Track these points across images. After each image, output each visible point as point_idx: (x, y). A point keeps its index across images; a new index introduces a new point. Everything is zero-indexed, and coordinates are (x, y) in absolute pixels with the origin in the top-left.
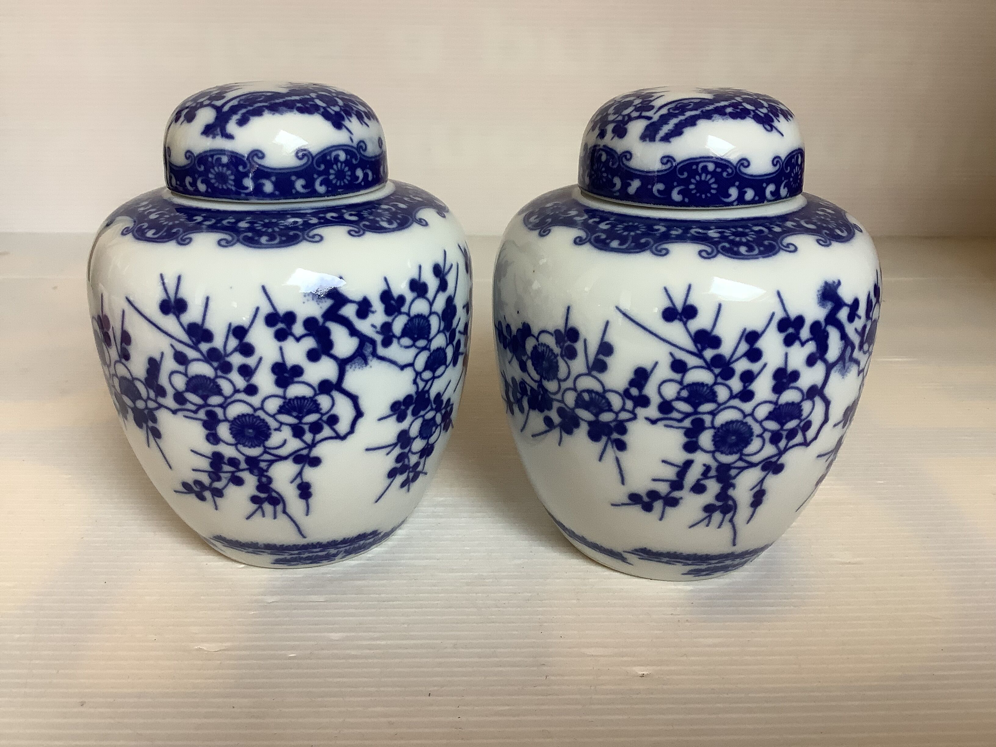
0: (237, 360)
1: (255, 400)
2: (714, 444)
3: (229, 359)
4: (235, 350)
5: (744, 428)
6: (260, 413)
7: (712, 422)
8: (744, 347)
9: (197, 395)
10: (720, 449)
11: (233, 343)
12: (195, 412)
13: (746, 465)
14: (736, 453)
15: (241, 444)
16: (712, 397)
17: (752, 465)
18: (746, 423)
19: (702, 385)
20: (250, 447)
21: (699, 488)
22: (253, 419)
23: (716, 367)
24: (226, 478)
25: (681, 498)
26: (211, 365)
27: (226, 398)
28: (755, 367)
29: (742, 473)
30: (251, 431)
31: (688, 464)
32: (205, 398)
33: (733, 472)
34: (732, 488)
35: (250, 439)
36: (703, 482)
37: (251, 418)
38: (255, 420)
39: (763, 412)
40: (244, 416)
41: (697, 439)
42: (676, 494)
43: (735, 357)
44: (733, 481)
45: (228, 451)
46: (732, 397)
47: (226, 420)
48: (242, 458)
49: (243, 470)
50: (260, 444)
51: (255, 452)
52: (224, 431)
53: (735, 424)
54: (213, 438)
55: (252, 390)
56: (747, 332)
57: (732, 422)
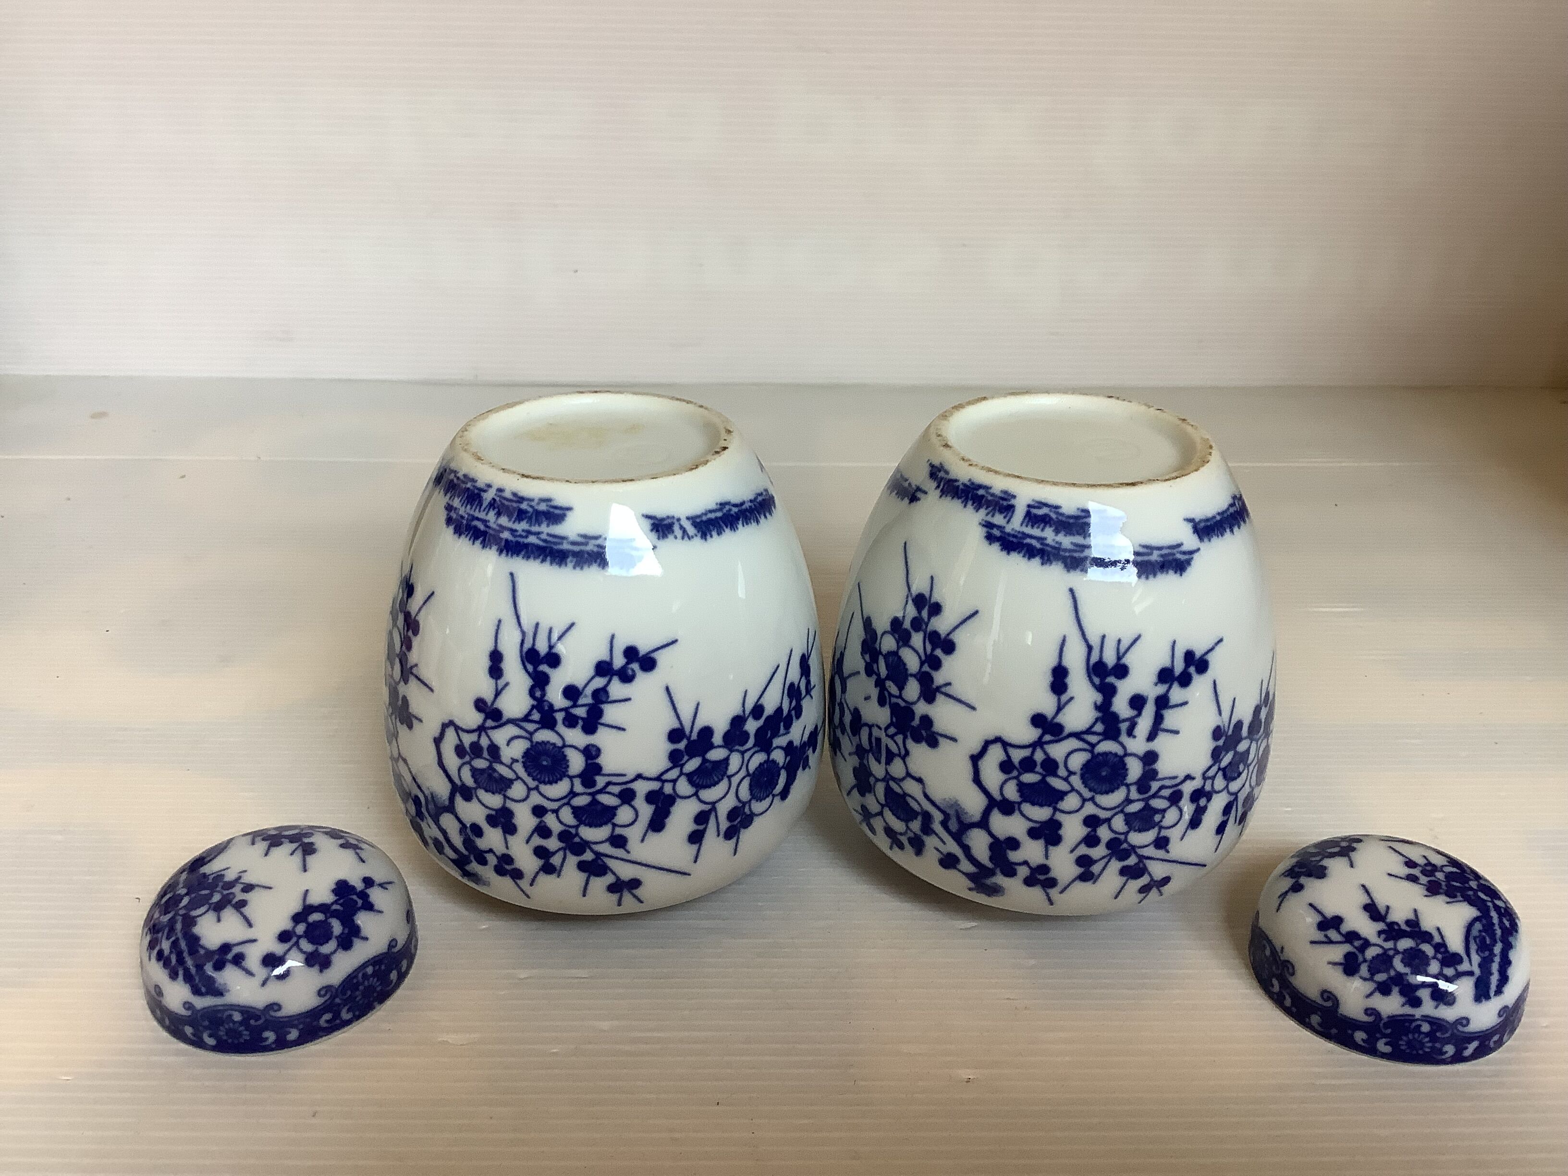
0: (552, 844)
1: (536, 799)
2: (1125, 764)
3: (562, 845)
4: (554, 853)
5: (1093, 785)
6: (532, 784)
7: (1129, 791)
8: (1096, 869)
9: (603, 804)
10: (1118, 759)
11: (556, 860)
12: (609, 784)
13: (1086, 737)
14: (1099, 754)
15: (558, 747)
16: (1130, 819)
17: (1077, 735)
18: (1090, 790)
19: (1140, 831)
20: (548, 742)
21: (1137, 702)
22: (540, 778)
23: (1124, 849)
24: (586, 696)
25: (1156, 684)
26: (581, 839)
27: (568, 804)
28: (1083, 850)
29: (1087, 726)
30: (545, 763)
31: (1151, 737)
32: (594, 802)
33: (1099, 728)
34: (1099, 703)
35: (546, 753)
36: (1134, 713)
37: (542, 779)
38: (539, 776)
39: (1071, 802)
40: (550, 783)
41: (1144, 769)
42: (1161, 689)
43: (1106, 860)
44: (1099, 715)
45: (576, 737)
46: (1108, 820)
47: (571, 778)
48: (560, 727)
49: (561, 710)
50: (536, 745)
51: (545, 735)
52: (576, 763)
53: (1104, 790)
54: (591, 753)
55: (539, 811)
56: (1092, 881)
57: (1107, 793)
